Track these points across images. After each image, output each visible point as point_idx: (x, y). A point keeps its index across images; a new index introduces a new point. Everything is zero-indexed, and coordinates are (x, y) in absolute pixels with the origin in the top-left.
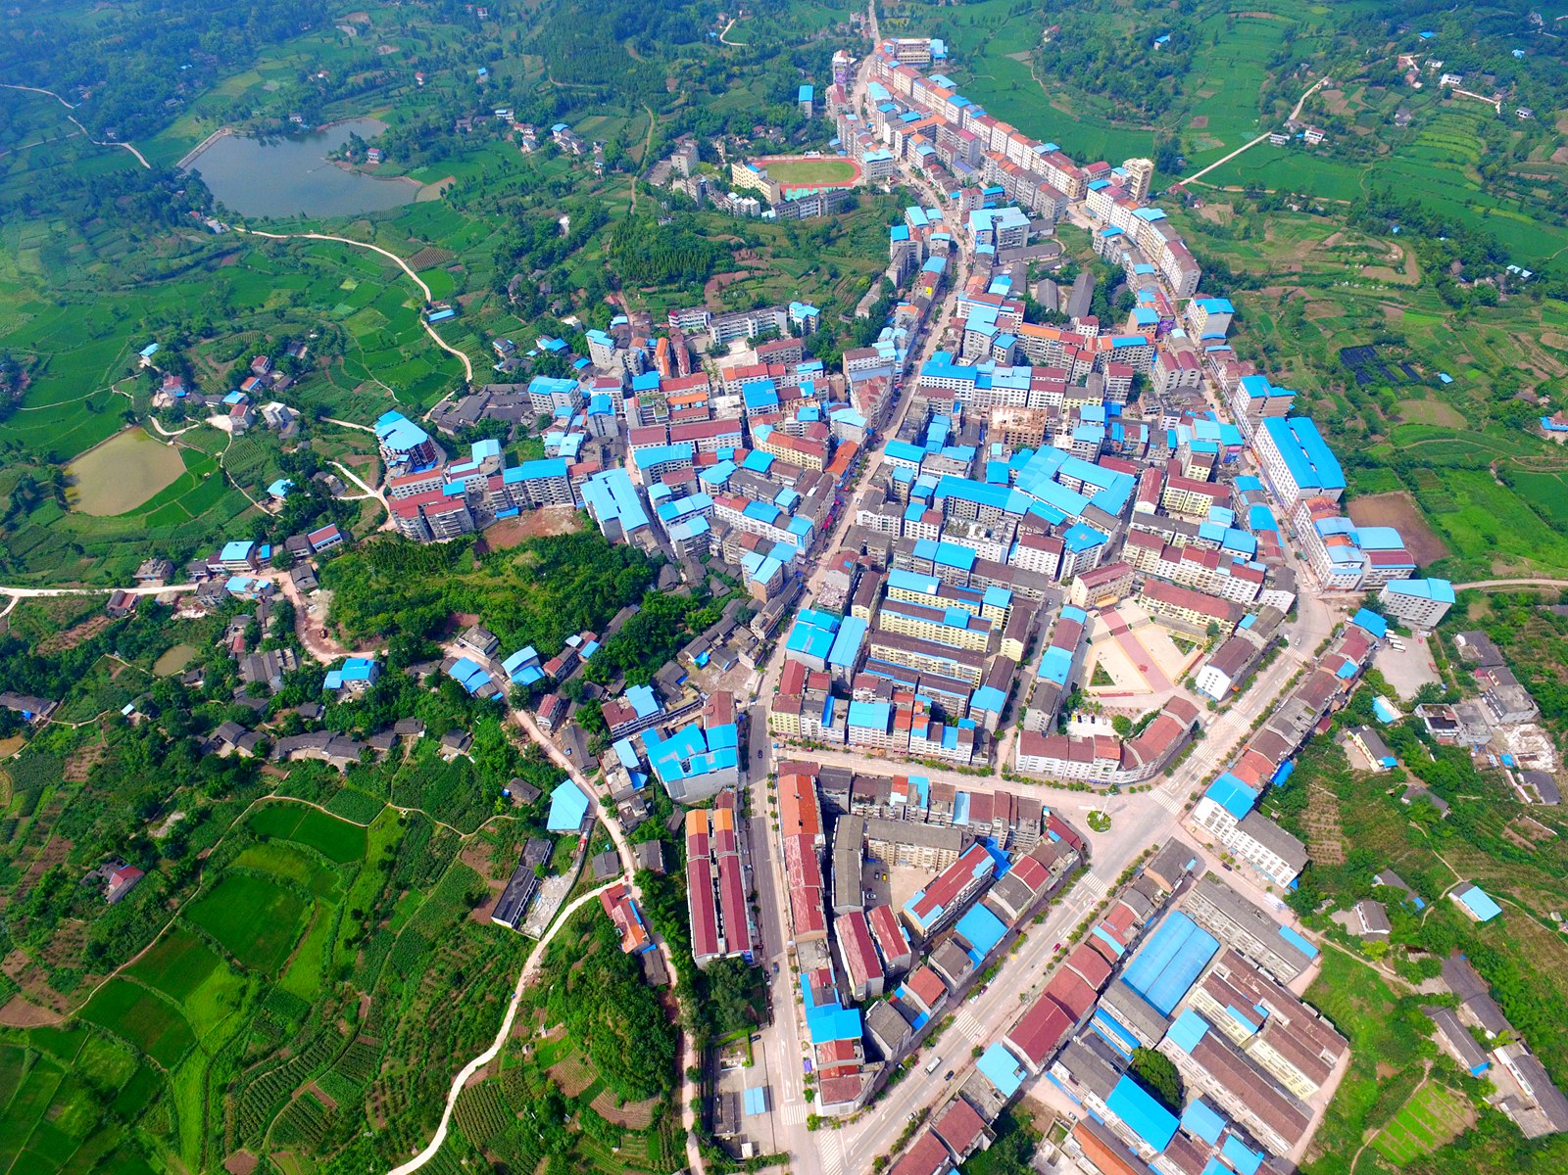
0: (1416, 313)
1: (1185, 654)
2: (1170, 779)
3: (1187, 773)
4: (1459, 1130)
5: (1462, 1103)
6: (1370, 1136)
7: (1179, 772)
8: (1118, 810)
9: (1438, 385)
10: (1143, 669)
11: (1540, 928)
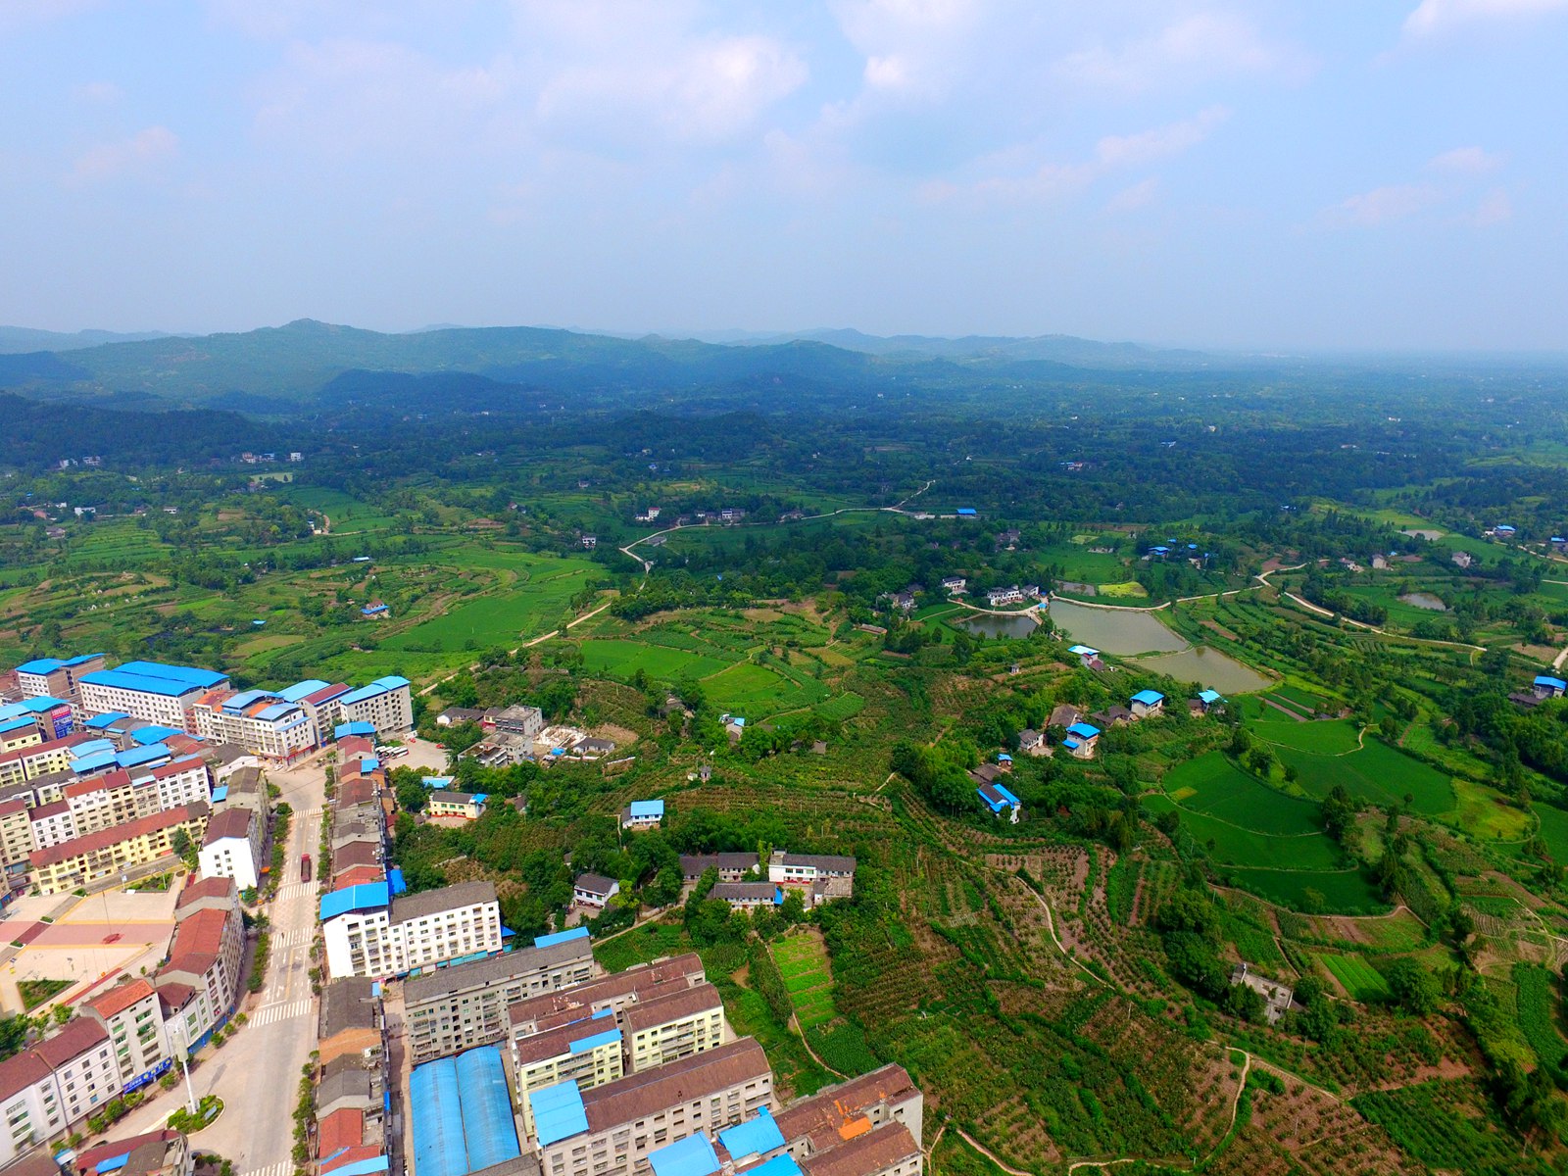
0: (188, 602)
1: (166, 889)
2: (266, 992)
3: (283, 970)
4: (823, 949)
5: (801, 932)
6: (794, 1025)
7: (271, 978)
8: (216, 1078)
9: (257, 629)
10: (112, 939)
11: (693, 792)
